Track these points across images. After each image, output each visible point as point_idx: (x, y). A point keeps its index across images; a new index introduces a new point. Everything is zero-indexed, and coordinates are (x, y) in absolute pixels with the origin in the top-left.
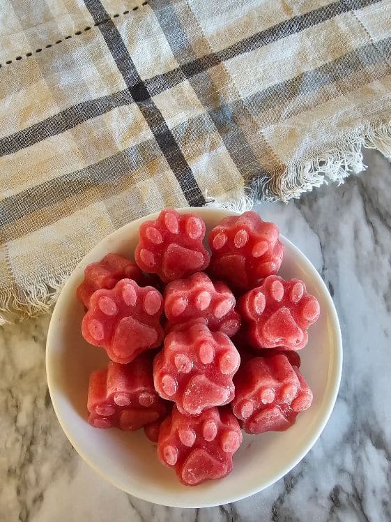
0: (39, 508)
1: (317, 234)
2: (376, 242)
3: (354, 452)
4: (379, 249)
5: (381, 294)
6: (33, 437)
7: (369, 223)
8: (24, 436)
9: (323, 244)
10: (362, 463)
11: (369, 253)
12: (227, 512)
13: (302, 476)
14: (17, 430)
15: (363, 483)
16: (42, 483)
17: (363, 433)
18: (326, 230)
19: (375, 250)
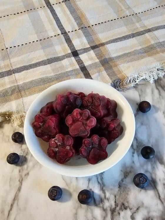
0: (27, 178)
1: (138, 92)
2: (160, 95)
3: (152, 165)
4: (161, 97)
5: (162, 112)
6: (27, 152)
7: (157, 89)
8: (24, 152)
9: (140, 95)
10: (155, 169)
11: (157, 98)
12: (100, 184)
13: (131, 173)
14: (22, 150)
15: (155, 176)
16: (29, 169)
17: (155, 159)
18: (141, 90)
19: (160, 97)
